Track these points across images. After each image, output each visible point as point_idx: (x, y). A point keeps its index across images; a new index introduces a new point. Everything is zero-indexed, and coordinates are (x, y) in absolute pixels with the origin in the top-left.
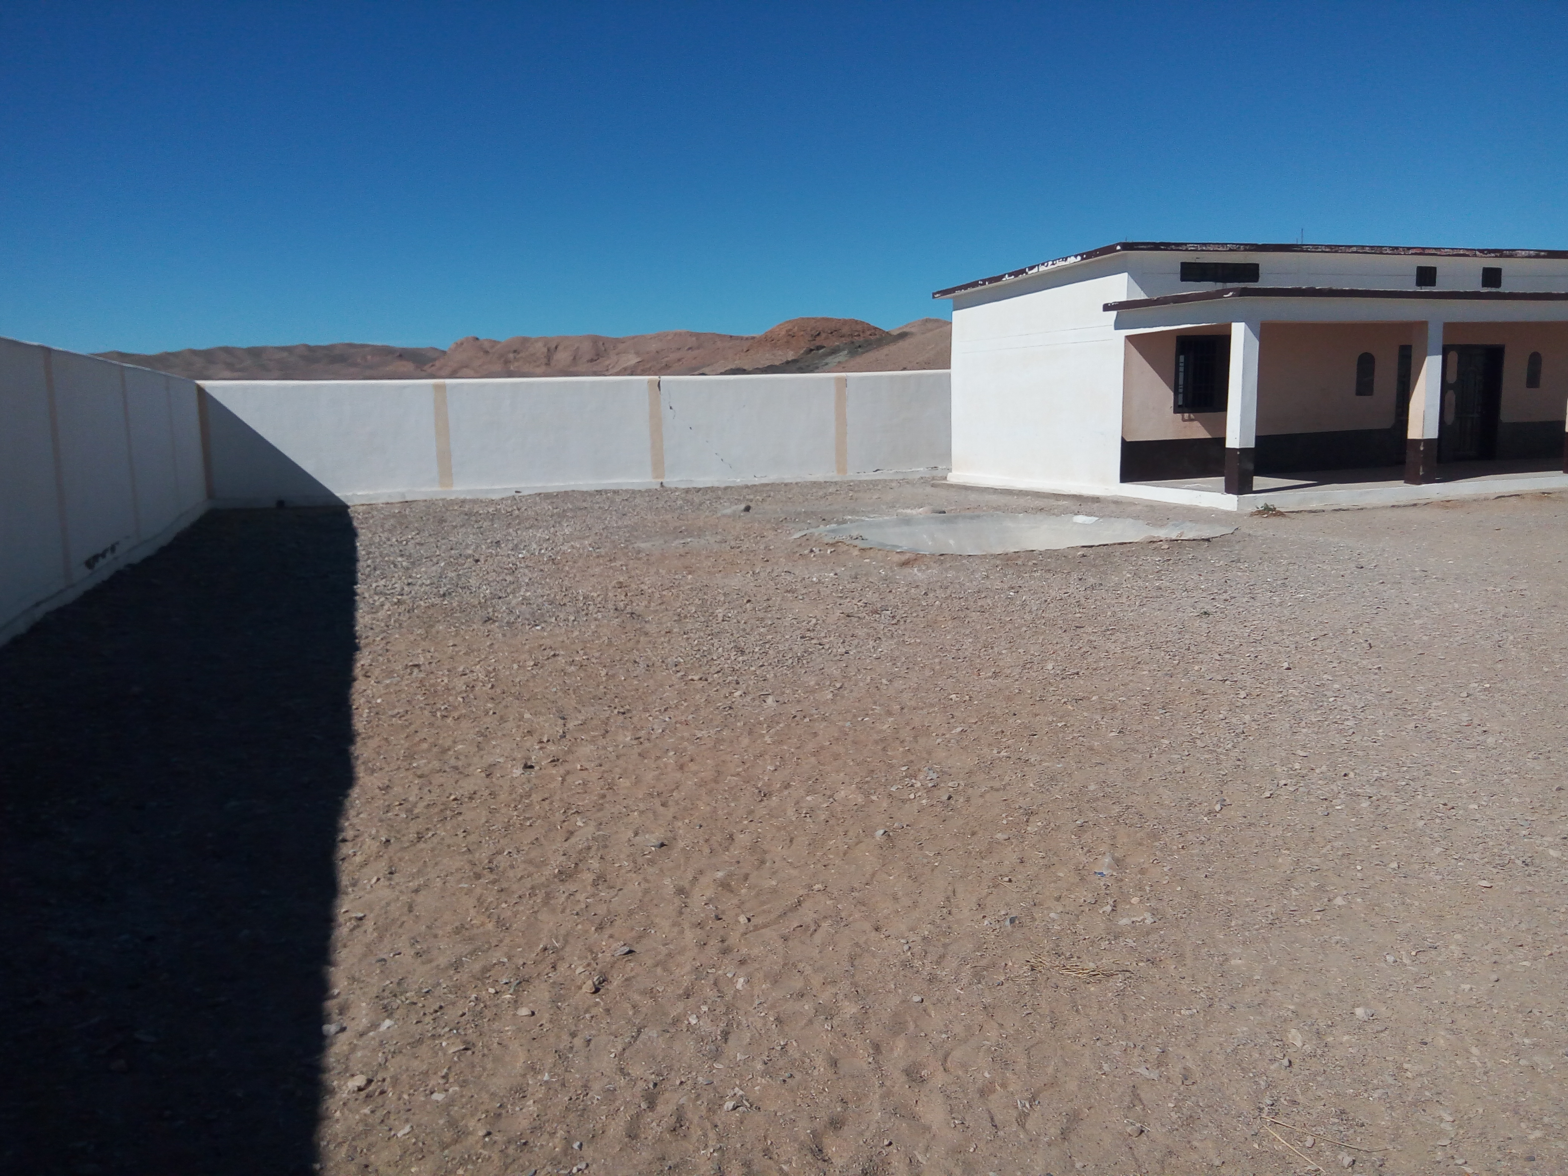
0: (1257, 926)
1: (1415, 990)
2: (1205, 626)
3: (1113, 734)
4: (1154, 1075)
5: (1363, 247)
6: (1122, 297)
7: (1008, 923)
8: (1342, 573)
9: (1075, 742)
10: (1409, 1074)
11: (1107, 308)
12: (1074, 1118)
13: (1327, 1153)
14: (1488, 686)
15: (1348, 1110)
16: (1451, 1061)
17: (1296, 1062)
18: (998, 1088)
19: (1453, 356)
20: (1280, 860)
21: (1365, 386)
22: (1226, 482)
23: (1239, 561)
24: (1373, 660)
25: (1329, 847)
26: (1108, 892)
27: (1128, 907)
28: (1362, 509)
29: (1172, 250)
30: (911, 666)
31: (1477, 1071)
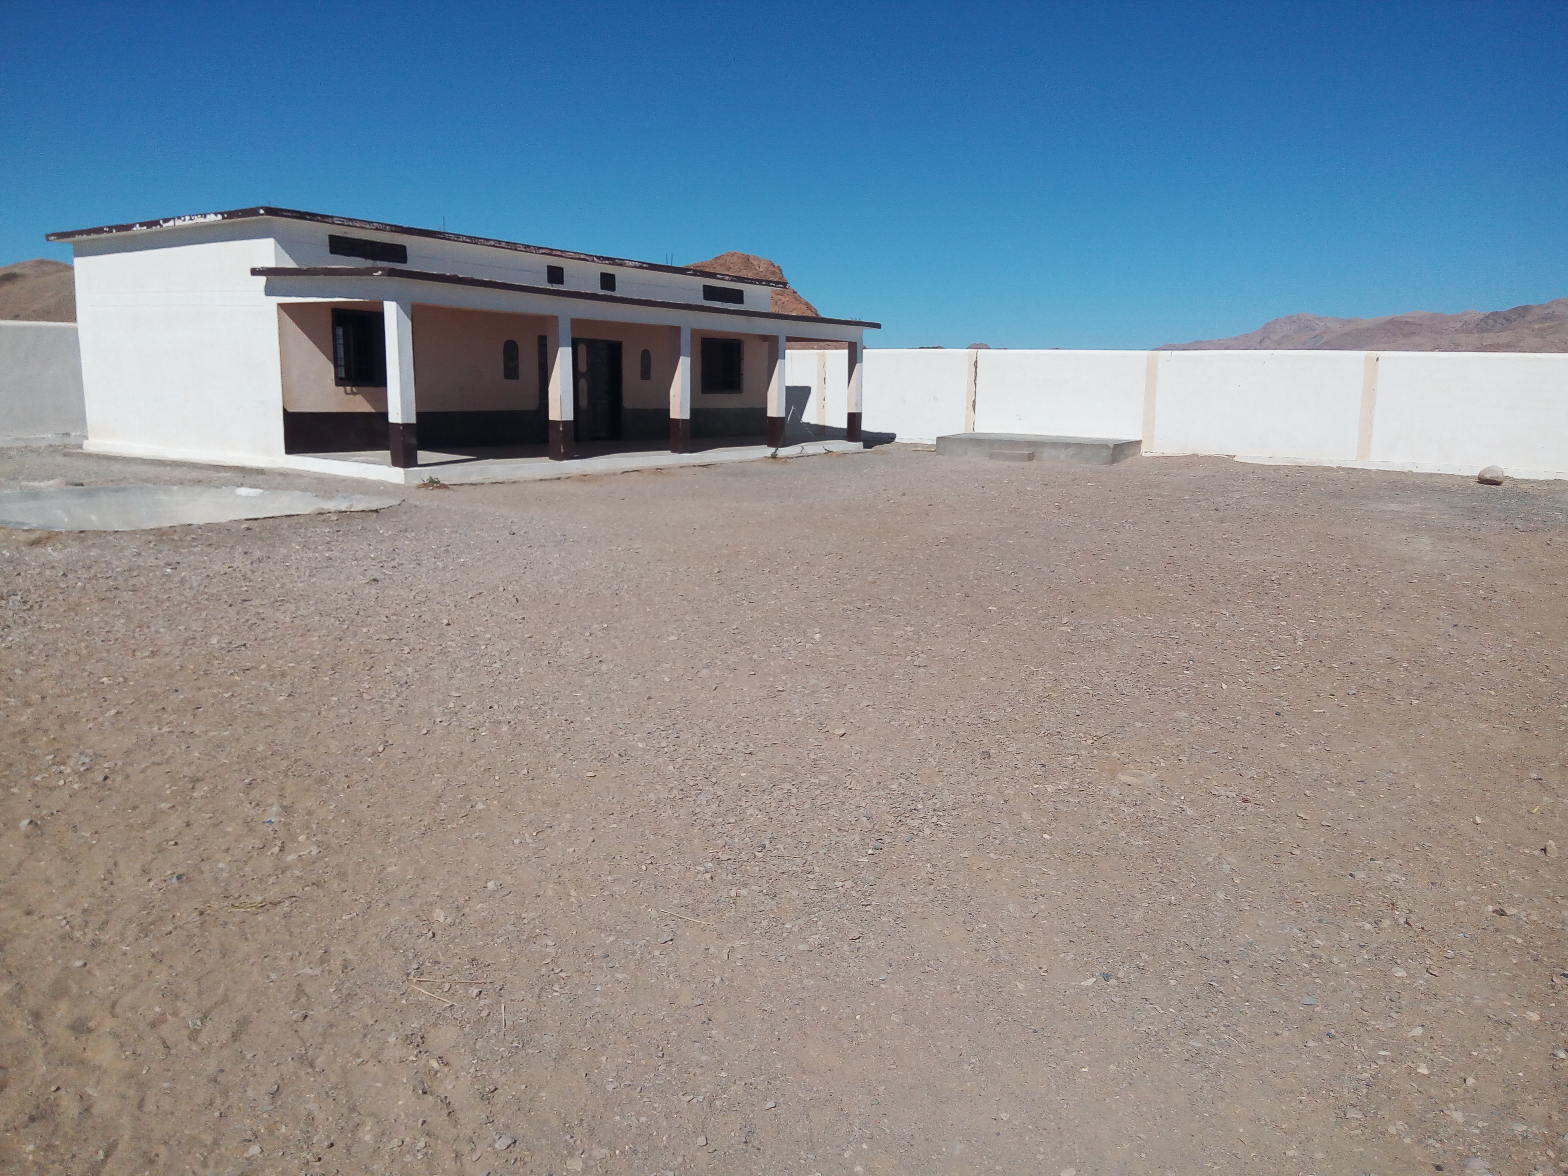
0: (411, 838)
1: (533, 860)
2: (374, 592)
3: (282, 698)
4: (317, 971)
5: (500, 242)
6: (270, 263)
7: (175, 880)
8: (497, 539)
9: (242, 709)
10: (525, 921)
11: (255, 272)
12: (245, 1022)
13: (460, 992)
14: (606, 626)
15: (478, 958)
16: (556, 904)
17: (439, 933)
18: (169, 1017)
19: (582, 349)
20: (433, 783)
21: (511, 371)
22: (392, 455)
23: (406, 530)
24: (519, 612)
25: (474, 766)
26: (276, 836)
27: (295, 845)
28: (515, 482)
29: (318, 221)
30: (51, 652)
31: (574, 906)
